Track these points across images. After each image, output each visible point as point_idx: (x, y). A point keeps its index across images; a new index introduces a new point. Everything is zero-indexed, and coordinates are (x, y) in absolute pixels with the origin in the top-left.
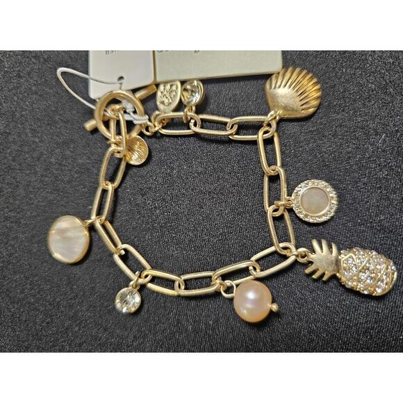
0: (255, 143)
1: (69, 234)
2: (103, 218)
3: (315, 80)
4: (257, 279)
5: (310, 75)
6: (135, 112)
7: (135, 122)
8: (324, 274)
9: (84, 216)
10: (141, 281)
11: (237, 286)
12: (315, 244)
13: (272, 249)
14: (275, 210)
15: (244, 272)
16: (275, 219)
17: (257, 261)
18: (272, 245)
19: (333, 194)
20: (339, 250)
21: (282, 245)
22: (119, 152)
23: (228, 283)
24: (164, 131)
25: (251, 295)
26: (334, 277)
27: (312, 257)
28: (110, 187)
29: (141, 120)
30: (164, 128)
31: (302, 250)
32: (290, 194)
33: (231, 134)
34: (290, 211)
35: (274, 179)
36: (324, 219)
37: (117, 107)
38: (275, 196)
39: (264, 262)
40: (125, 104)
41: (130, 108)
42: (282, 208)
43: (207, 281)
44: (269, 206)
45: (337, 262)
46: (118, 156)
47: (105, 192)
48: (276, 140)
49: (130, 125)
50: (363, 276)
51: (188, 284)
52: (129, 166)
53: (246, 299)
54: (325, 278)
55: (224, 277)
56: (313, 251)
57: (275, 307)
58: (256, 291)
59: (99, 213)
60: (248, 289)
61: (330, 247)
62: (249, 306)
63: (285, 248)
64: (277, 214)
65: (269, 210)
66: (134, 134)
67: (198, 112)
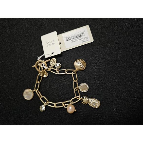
1: (28, 93)
2: (37, 90)
4: (72, 104)
5: (83, 61)
6: (45, 66)
7: (45, 68)
8: (86, 103)
9: (32, 89)
10: (46, 104)
11: (68, 105)
14: (76, 89)
15: (69, 103)
17: (72, 100)
18: (75, 97)
19: (88, 86)
20: (89, 98)
21: (77, 97)
22: (41, 75)
23: (66, 105)
25: (70, 108)
26: (88, 104)
27: (83, 100)
28: (39, 82)
31: (81, 98)
32: (79, 86)
34: (79, 89)
35: (75, 83)
36: (85, 92)
37: (41, 64)
38: (76, 86)
39: (74, 101)
41: (44, 65)
42: (77, 89)
43: (61, 105)
45: (88, 101)
47: (37, 84)
48: (76, 74)
49: (44, 69)
50: (93, 104)
51: (57, 105)
52: (43, 78)
54: (86, 104)
55: (65, 103)
56: (83, 98)
57: (75, 110)
58: (72, 107)
59: (36, 89)
60: (70, 106)
61: (87, 98)
62: (70, 110)
63: (78, 97)
64: (76, 90)
65: (75, 89)
66: (44, 71)
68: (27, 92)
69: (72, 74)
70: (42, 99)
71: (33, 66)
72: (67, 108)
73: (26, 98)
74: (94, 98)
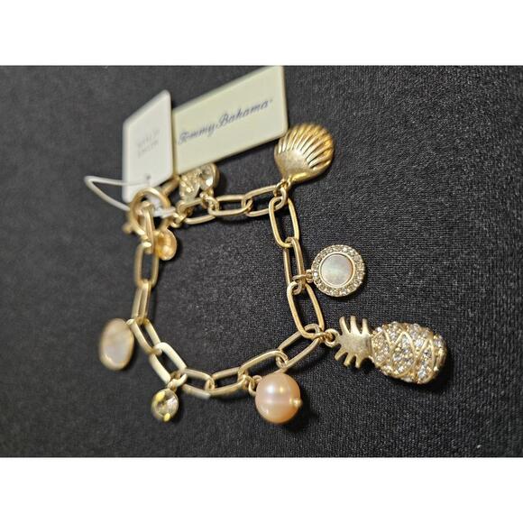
0: (266, 217)
10: (177, 382)
14: (295, 288)
16: (295, 298)
18: (295, 330)
23: (256, 378)
24: (189, 221)
28: (147, 287)
29: (168, 213)
30: (189, 217)
31: (331, 331)
37: (147, 204)
46: (149, 252)
48: (291, 208)
52: (162, 262)
55: (252, 372)
57: (296, 403)
62: (270, 401)
64: (298, 291)
65: (289, 288)
66: (165, 228)
67: (215, 196)
68: (113, 337)
69: (270, 210)
70: (158, 357)
74: (405, 319)
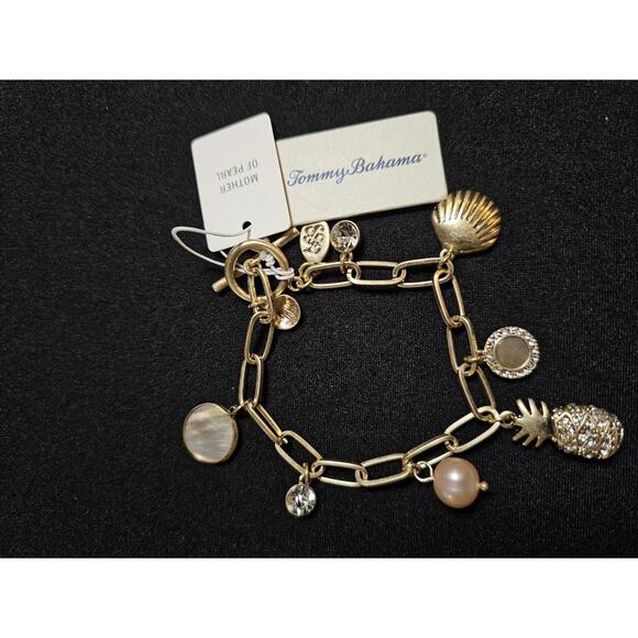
0: (431, 289)
2: (255, 401)
3: (491, 204)
4: (455, 455)
5: (484, 199)
6: (277, 265)
7: (278, 277)
8: (535, 440)
9: (227, 401)
10: (313, 475)
11: (434, 466)
12: (521, 405)
13: (470, 416)
14: (467, 369)
15: (441, 449)
16: (468, 379)
17: (453, 433)
18: (469, 411)
19: (532, 343)
20: (550, 409)
21: (481, 410)
22: (265, 317)
23: (422, 464)
24: (316, 286)
25: (455, 476)
26: (548, 442)
27: (519, 420)
28: (258, 359)
29: (286, 274)
30: (314, 281)
31: (506, 412)
32: (481, 347)
33: (400, 283)
34: (483, 366)
35: (459, 331)
36: (526, 372)
37: (254, 261)
38: (463, 351)
39: (463, 434)
40: (262, 256)
41: (270, 261)
42: (474, 366)
43: (396, 467)
44: (459, 365)
45: (550, 423)
46: (264, 322)
47: (252, 368)
48: (455, 282)
49: (273, 281)
50: (583, 438)
51: (373, 472)
52: (278, 332)
53: (449, 482)
54: (537, 445)
55: (415, 459)
56: (519, 413)
57: (484, 486)
58: (460, 470)
59: (248, 395)
60: (449, 470)
61: (539, 407)
63: (486, 413)
64: (470, 373)
65: (460, 370)
66: (279, 291)
67: (355, 260)
68: (199, 424)
70: (284, 447)
71: (217, 286)
72: (431, 483)
73: (199, 457)
74: (582, 402)
